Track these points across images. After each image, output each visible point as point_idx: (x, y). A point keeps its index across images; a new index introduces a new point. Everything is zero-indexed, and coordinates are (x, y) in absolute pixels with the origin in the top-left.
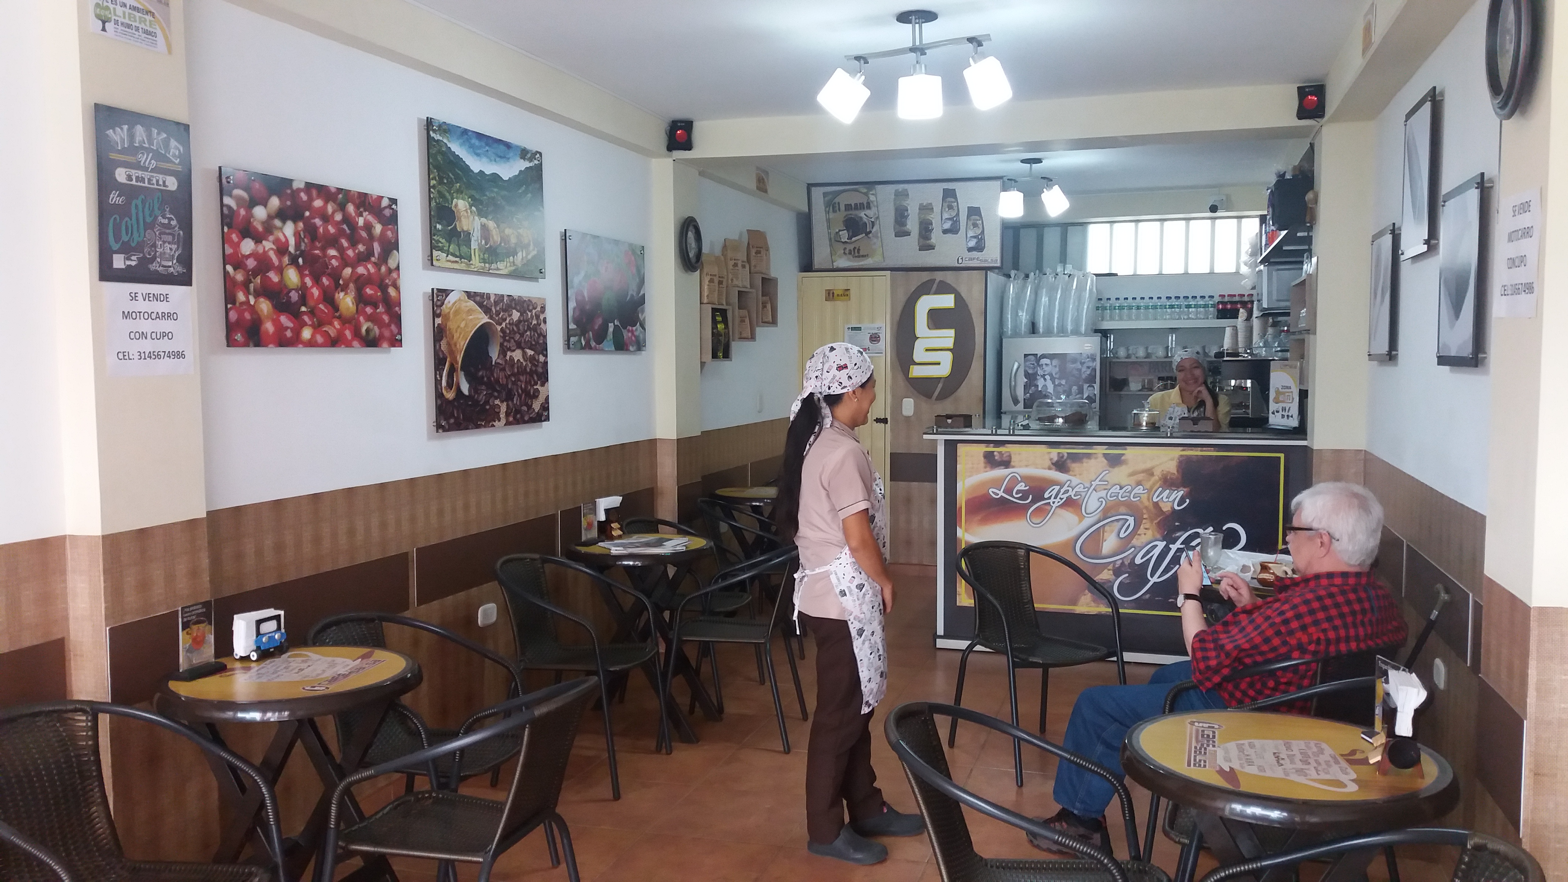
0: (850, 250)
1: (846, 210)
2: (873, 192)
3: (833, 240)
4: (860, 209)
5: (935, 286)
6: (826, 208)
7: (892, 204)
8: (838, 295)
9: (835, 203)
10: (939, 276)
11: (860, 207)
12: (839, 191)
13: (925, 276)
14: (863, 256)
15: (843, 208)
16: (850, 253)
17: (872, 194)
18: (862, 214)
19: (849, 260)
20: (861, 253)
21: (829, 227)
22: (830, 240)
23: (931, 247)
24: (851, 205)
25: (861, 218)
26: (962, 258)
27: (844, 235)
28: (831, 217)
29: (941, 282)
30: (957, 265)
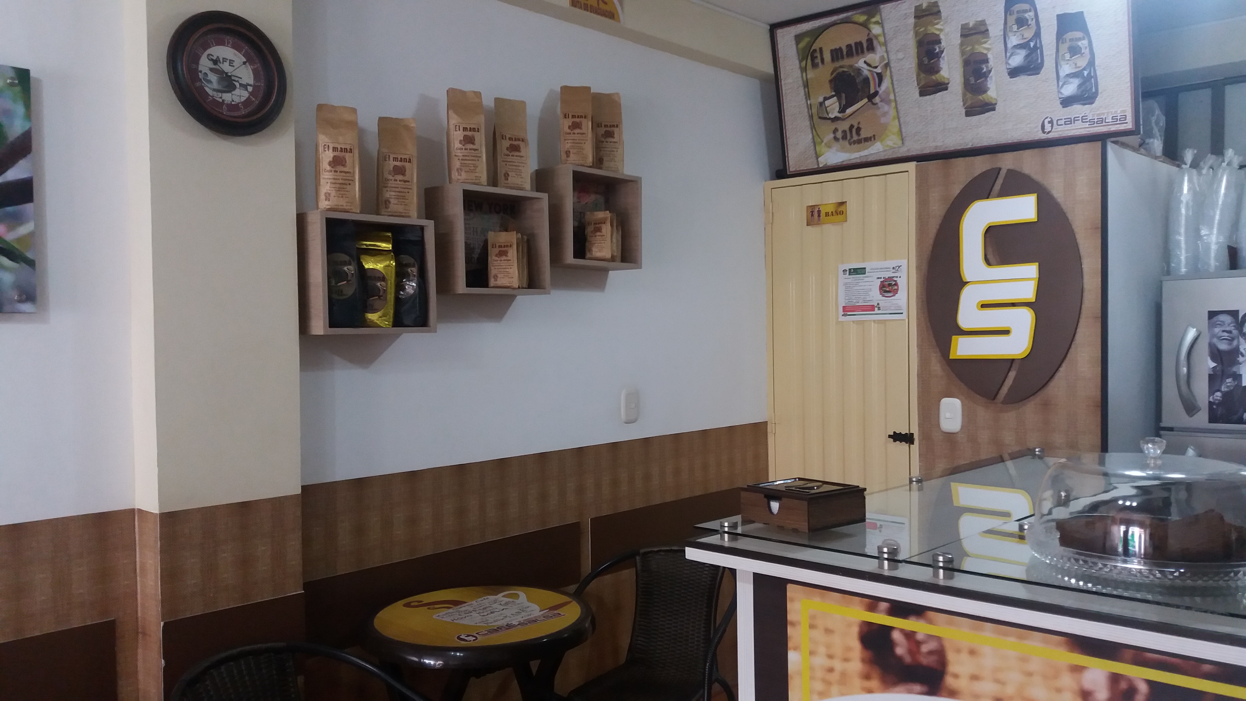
0: (844, 132)
1: (833, 60)
2: (877, 18)
3: (815, 118)
4: (857, 53)
5: (999, 182)
6: (800, 62)
7: (912, 34)
8: (827, 214)
9: (815, 51)
10: (1007, 161)
11: (857, 49)
12: (819, 27)
13: (981, 164)
14: (867, 140)
15: (827, 56)
16: (844, 137)
17: (877, 23)
18: (861, 64)
19: (843, 150)
20: (863, 134)
21: (808, 96)
22: (811, 117)
23: (988, 107)
24: (840, 49)
25: (859, 70)
26: (1051, 122)
27: (833, 106)
28: (809, 77)
29: (1009, 171)
30: (1043, 136)
